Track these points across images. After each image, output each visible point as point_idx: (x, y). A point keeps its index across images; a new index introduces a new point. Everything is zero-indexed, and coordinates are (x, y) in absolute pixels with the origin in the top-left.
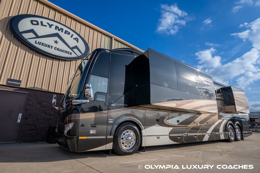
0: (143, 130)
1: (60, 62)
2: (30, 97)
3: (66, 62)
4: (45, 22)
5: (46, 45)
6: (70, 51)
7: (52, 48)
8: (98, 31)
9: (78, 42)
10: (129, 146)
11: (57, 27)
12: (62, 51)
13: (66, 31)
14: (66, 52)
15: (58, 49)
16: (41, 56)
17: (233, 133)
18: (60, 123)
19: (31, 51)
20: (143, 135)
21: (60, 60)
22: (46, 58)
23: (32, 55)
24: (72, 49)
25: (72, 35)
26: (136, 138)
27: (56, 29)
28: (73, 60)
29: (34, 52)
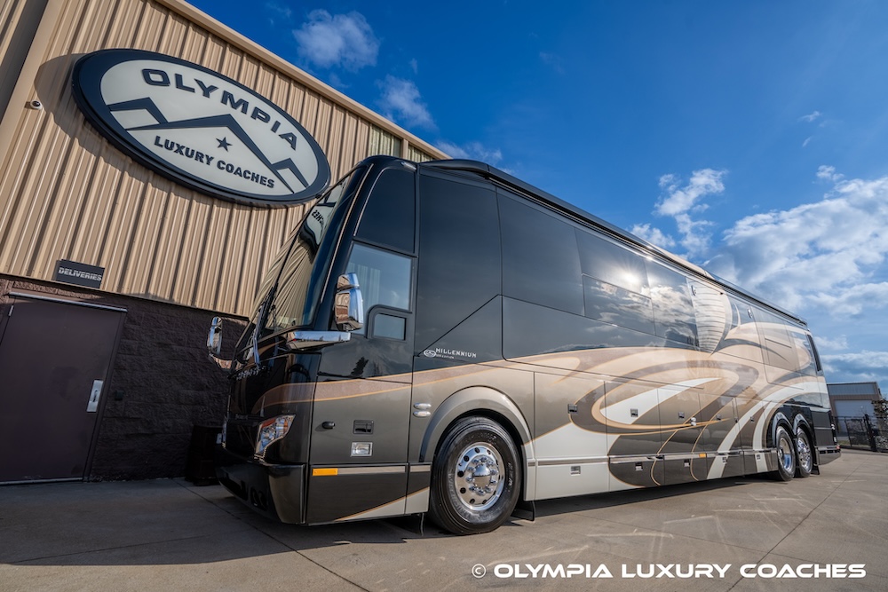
0: (528, 441)
1: (235, 211)
2: (132, 326)
3: (254, 212)
4: (190, 76)
5: (190, 154)
6: (269, 175)
7: (211, 162)
8: (357, 116)
9: (294, 147)
10: (484, 502)
11: (227, 97)
12: (244, 174)
13: (256, 110)
14: (255, 177)
15: (230, 168)
16: (173, 188)
17: (789, 452)
18: (237, 416)
19: (141, 172)
20: (528, 460)
21: (236, 206)
22: (188, 194)
23: (142, 184)
24: (274, 168)
25: (277, 125)
26: (504, 473)
27: (224, 101)
28: (277, 206)
29: (151, 173)
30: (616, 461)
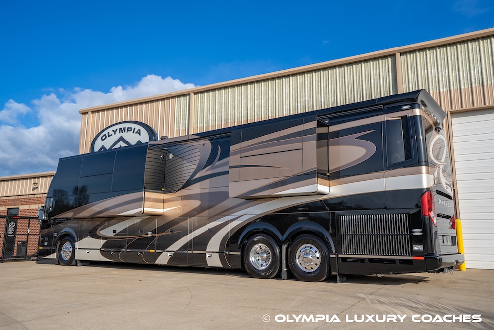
0: (76, 242)
9: (140, 134)
11: (120, 130)
13: (128, 128)
25: (134, 129)
26: (72, 251)
27: (119, 133)
30: (102, 250)
